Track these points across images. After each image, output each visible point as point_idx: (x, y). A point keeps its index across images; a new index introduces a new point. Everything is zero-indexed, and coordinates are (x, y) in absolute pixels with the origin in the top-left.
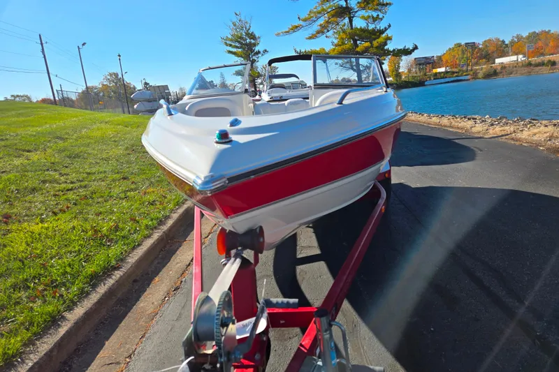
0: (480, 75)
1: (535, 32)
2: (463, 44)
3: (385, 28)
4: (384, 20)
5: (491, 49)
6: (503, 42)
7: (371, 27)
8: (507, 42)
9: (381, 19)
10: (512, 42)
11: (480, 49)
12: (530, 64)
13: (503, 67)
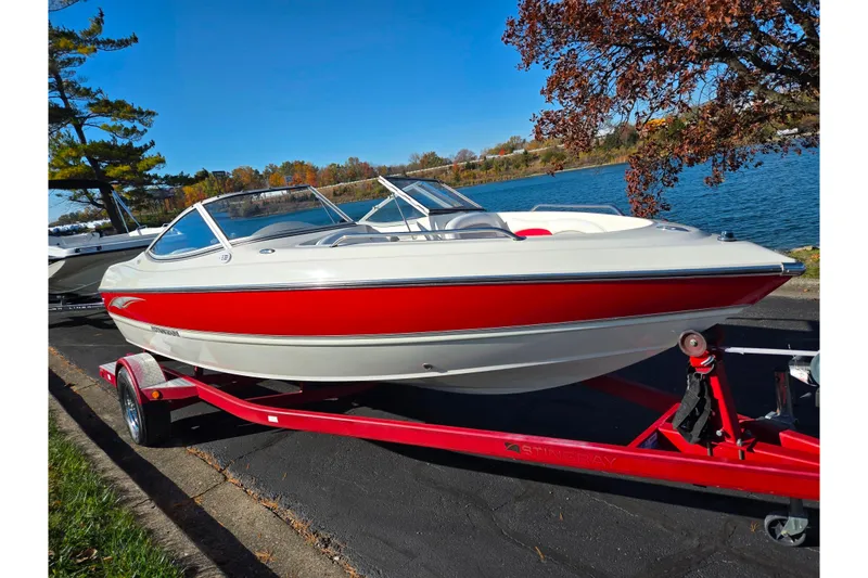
0: (242, 212)
1: (288, 163)
2: (210, 172)
3: (146, 145)
4: (146, 135)
5: (245, 180)
6: (257, 172)
7: (121, 142)
8: (261, 173)
9: (142, 134)
10: (267, 173)
11: (231, 180)
12: (293, 199)
13: (266, 203)
